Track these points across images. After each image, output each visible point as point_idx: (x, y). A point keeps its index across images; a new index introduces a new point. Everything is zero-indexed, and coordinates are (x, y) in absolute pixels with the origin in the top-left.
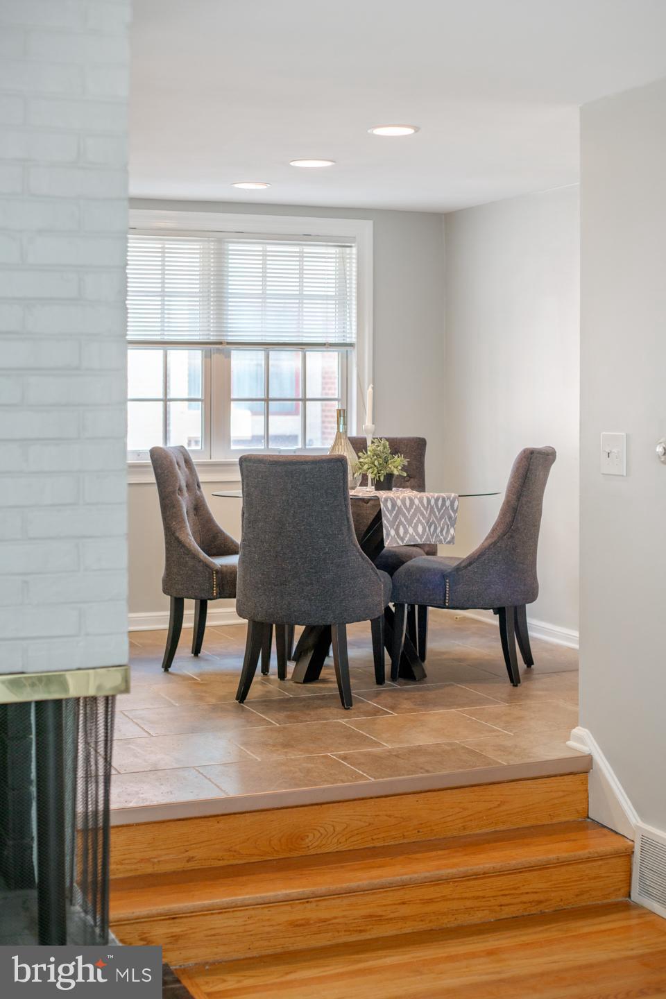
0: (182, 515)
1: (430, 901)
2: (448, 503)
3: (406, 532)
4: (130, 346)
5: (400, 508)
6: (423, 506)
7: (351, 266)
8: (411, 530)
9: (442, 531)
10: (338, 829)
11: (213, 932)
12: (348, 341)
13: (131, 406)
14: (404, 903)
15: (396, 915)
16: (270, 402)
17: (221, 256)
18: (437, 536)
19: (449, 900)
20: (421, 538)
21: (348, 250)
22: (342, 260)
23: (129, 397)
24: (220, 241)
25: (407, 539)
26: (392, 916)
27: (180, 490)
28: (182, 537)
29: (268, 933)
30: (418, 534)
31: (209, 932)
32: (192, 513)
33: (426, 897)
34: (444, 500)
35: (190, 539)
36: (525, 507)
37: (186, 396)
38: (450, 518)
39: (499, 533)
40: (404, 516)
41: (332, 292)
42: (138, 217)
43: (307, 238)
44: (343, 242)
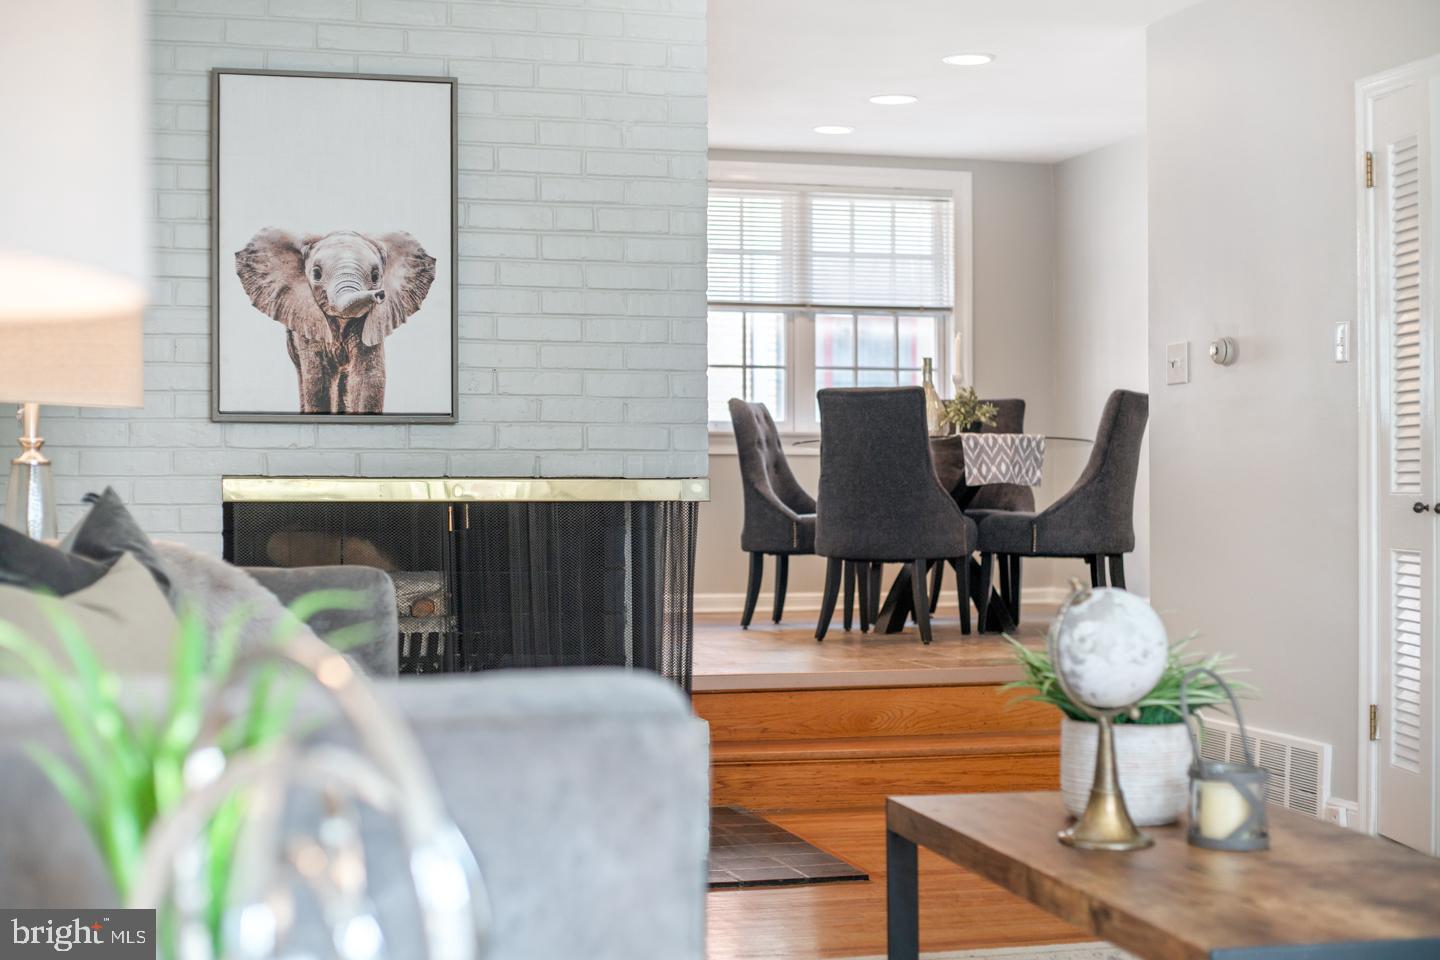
0: (761, 467)
1: (992, 774)
2: (1034, 444)
3: (989, 470)
4: (709, 307)
5: (982, 447)
6: (1007, 445)
7: (948, 223)
8: (994, 469)
9: (1027, 472)
10: (906, 714)
11: (785, 782)
12: (945, 305)
13: (710, 372)
14: (965, 773)
15: (959, 783)
16: (860, 372)
17: (804, 212)
18: (1022, 477)
19: (1009, 774)
20: (1004, 476)
21: (944, 205)
22: (938, 216)
23: (709, 363)
24: (803, 195)
25: (990, 477)
26: (953, 784)
27: (760, 443)
28: (761, 489)
29: (836, 788)
30: (1001, 472)
31: (781, 782)
32: (771, 468)
33: (987, 769)
34: (1029, 441)
35: (769, 489)
36: (1116, 451)
37: (774, 364)
38: (1036, 459)
39: (1090, 475)
40: (987, 454)
41: (928, 251)
42: (717, 169)
43: (898, 191)
44: (938, 196)
